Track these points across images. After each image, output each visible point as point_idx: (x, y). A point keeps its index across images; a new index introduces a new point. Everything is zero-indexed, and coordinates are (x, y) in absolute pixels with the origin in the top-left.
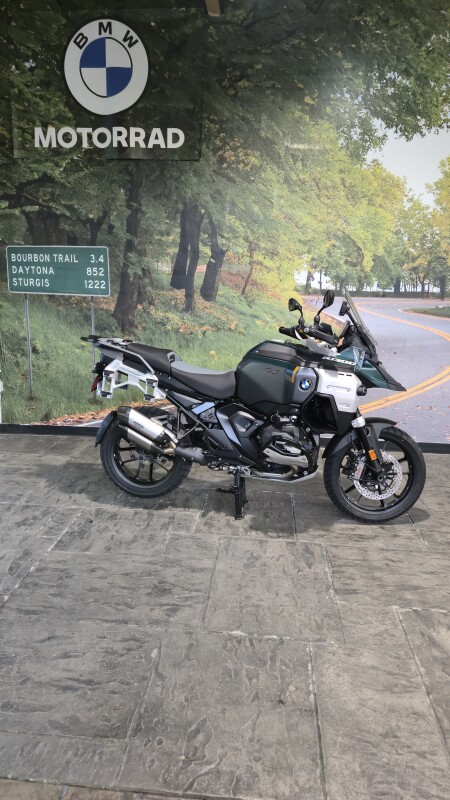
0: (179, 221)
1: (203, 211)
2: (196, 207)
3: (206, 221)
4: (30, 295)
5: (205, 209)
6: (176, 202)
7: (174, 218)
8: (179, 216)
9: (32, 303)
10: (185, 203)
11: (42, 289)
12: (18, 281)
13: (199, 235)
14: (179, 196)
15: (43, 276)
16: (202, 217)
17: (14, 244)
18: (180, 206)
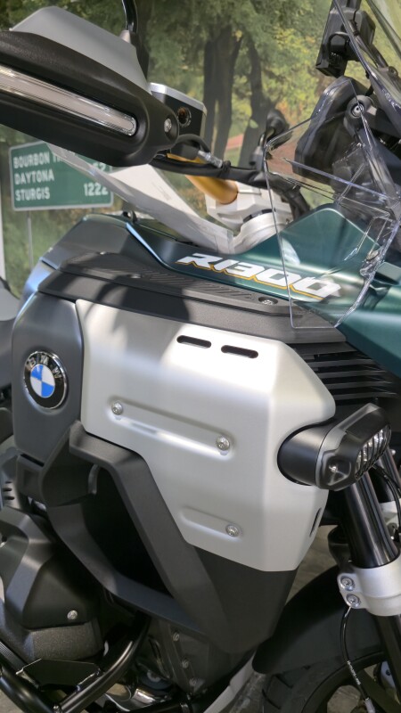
0: (201, 63)
1: (239, 34)
2: (229, 28)
3: (243, 51)
4: (33, 212)
5: (243, 29)
6: (198, 29)
7: (195, 59)
8: (201, 53)
9: (34, 222)
10: (210, 28)
11: (42, 202)
12: (21, 194)
13: (231, 81)
14: (204, 17)
15: (43, 185)
16: (237, 46)
17: (16, 144)
18: (204, 36)
